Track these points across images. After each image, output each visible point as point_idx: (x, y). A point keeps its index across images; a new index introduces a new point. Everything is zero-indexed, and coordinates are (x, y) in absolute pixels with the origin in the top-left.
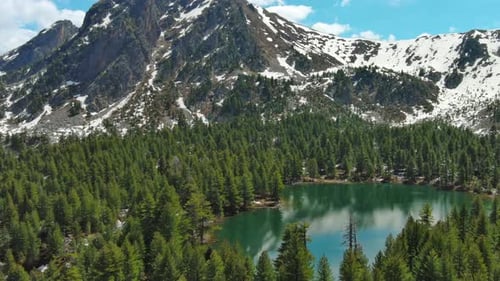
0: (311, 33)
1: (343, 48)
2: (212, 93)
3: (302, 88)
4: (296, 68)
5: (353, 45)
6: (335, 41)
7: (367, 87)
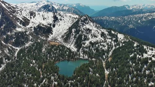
0: (17, 8)
1: (27, 14)
2: (9, 38)
3: (28, 33)
4: (23, 25)
5: (29, 13)
6: (24, 11)
7: (40, 30)
